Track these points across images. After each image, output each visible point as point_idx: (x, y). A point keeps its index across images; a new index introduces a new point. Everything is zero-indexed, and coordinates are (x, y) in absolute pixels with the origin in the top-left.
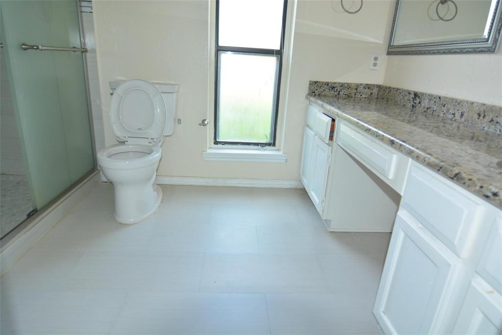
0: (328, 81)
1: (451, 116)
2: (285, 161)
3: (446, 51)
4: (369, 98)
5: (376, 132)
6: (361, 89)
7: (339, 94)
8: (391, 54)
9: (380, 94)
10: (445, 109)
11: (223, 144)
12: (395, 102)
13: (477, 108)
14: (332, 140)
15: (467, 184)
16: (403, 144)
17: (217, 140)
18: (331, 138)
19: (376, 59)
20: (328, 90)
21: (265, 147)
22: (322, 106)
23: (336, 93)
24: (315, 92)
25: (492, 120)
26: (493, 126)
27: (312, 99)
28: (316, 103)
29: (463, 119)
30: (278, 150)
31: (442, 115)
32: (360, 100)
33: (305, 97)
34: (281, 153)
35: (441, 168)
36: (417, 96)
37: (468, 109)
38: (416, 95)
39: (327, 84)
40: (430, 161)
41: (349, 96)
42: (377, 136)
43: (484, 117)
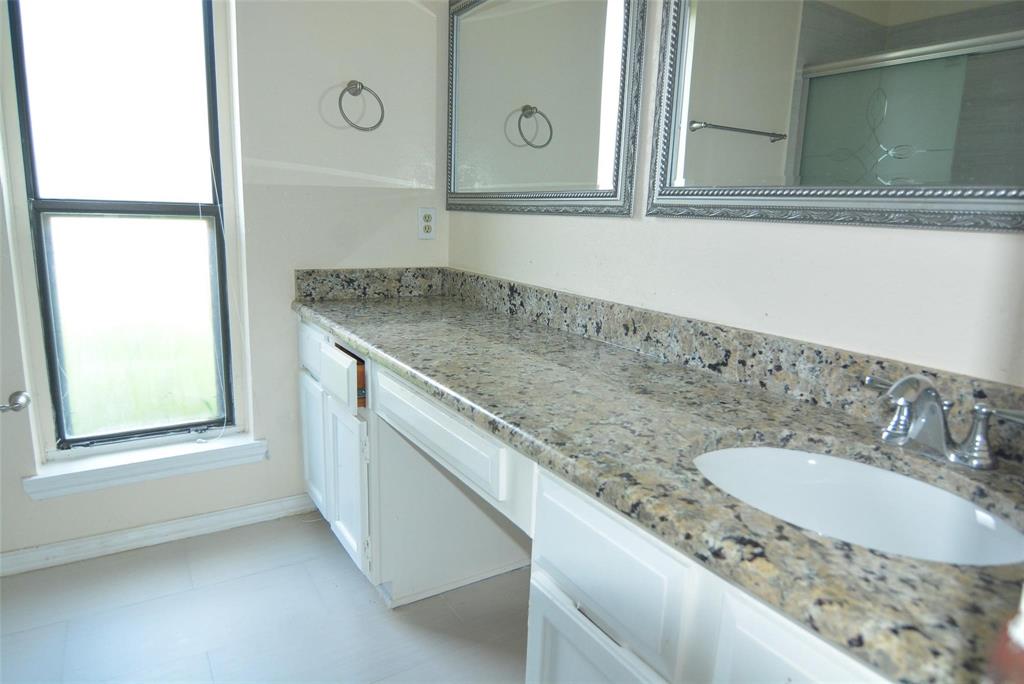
0: (336, 268)
1: (580, 331)
2: (261, 458)
3: (550, 209)
4: (428, 297)
5: (455, 398)
6: (408, 279)
7: (365, 294)
8: (455, 210)
9: (447, 286)
10: (567, 316)
11: (87, 445)
12: (478, 302)
13: (621, 315)
14: (365, 406)
15: (659, 528)
16: (517, 429)
17: (68, 437)
18: (362, 400)
19: (427, 218)
20: (339, 287)
21: (208, 432)
22: (332, 332)
23: (358, 292)
24: (311, 295)
25: (648, 338)
26: (652, 349)
27: (307, 311)
28: (318, 323)
29: (601, 335)
30: (244, 432)
31: (565, 328)
32: (411, 301)
33: (289, 307)
34: (249, 440)
35: (601, 490)
36: (516, 291)
37: (606, 318)
38: (513, 289)
39: (337, 274)
40: (578, 474)
41: (386, 297)
42: (460, 409)
43: (635, 331)
